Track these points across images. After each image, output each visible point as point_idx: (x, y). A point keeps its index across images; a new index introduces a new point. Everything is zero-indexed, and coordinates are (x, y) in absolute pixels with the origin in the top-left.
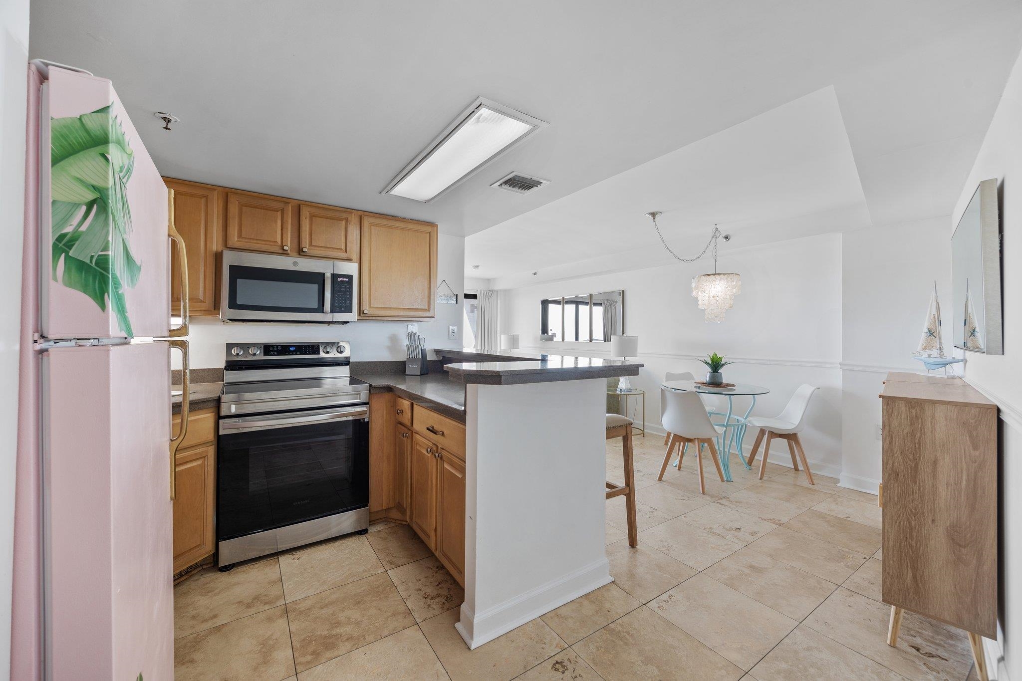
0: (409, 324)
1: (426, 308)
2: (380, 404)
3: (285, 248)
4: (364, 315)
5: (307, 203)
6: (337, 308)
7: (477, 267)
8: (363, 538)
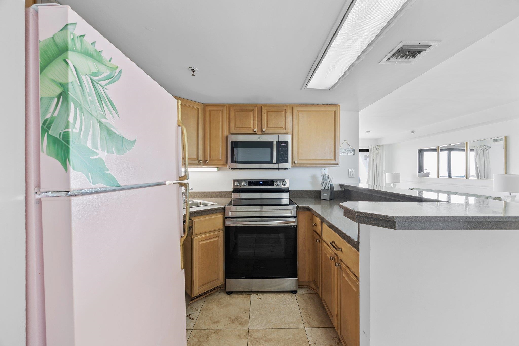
0: (323, 168)
1: (332, 159)
2: (303, 217)
3: (255, 130)
4: (296, 164)
5: (265, 105)
6: (280, 161)
7: (369, 131)
8: (294, 296)
